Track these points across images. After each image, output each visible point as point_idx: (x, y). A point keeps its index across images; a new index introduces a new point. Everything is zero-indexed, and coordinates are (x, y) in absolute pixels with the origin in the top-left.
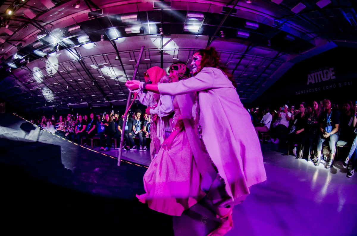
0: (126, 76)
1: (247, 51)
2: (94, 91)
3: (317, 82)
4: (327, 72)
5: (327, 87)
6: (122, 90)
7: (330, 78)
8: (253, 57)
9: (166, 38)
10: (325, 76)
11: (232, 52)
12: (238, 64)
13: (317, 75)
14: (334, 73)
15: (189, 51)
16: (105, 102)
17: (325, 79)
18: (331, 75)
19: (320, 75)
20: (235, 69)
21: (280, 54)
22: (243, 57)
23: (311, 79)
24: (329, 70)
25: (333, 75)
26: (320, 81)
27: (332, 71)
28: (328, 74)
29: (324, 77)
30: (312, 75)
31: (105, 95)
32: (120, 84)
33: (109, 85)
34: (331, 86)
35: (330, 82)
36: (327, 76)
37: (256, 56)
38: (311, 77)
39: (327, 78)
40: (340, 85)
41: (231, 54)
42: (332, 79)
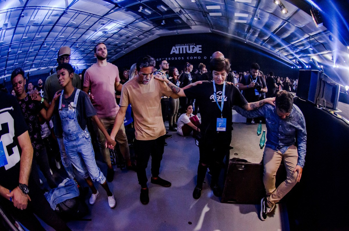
4: (194, 47)
5: (191, 58)
7: (196, 52)
10: (191, 49)
25: (199, 50)
29: (189, 50)
34: (195, 57)
35: (196, 54)
36: (193, 50)
39: (193, 51)
40: (205, 58)
42: (197, 52)
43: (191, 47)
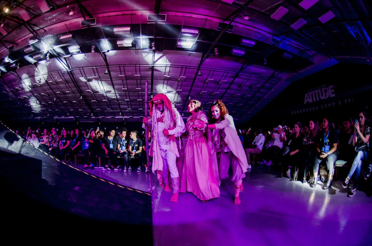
0: (115, 92)
1: (242, 69)
2: (82, 106)
3: (315, 100)
4: (326, 89)
5: (326, 106)
6: (110, 106)
8: (248, 76)
9: (158, 53)
10: (324, 93)
11: (225, 71)
12: (232, 83)
13: (315, 94)
14: (333, 91)
15: (181, 69)
16: (92, 118)
17: (323, 98)
18: (330, 93)
19: (318, 93)
20: (228, 88)
21: (276, 73)
22: (237, 76)
23: (308, 98)
24: (328, 88)
25: (333, 93)
26: (318, 99)
27: (332, 89)
28: (327, 92)
29: (322, 95)
30: (310, 94)
31: (92, 110)
32: (108, 100)
33: (97, 100)
34: (330, 105)
35: (329, 100)
36: (326, 94)
37: (250, 75)
38: (309, 96)
39: (326, 96)
40: (340, 103)
41: (225, 72)
42: (331, 96)
43: (323, 89)
